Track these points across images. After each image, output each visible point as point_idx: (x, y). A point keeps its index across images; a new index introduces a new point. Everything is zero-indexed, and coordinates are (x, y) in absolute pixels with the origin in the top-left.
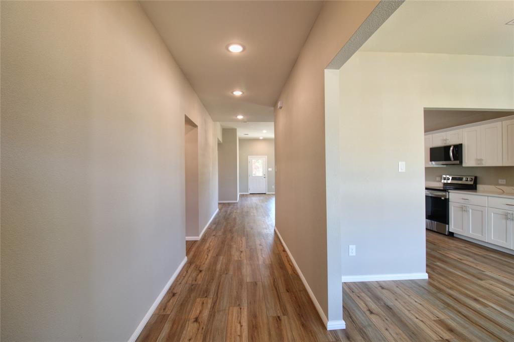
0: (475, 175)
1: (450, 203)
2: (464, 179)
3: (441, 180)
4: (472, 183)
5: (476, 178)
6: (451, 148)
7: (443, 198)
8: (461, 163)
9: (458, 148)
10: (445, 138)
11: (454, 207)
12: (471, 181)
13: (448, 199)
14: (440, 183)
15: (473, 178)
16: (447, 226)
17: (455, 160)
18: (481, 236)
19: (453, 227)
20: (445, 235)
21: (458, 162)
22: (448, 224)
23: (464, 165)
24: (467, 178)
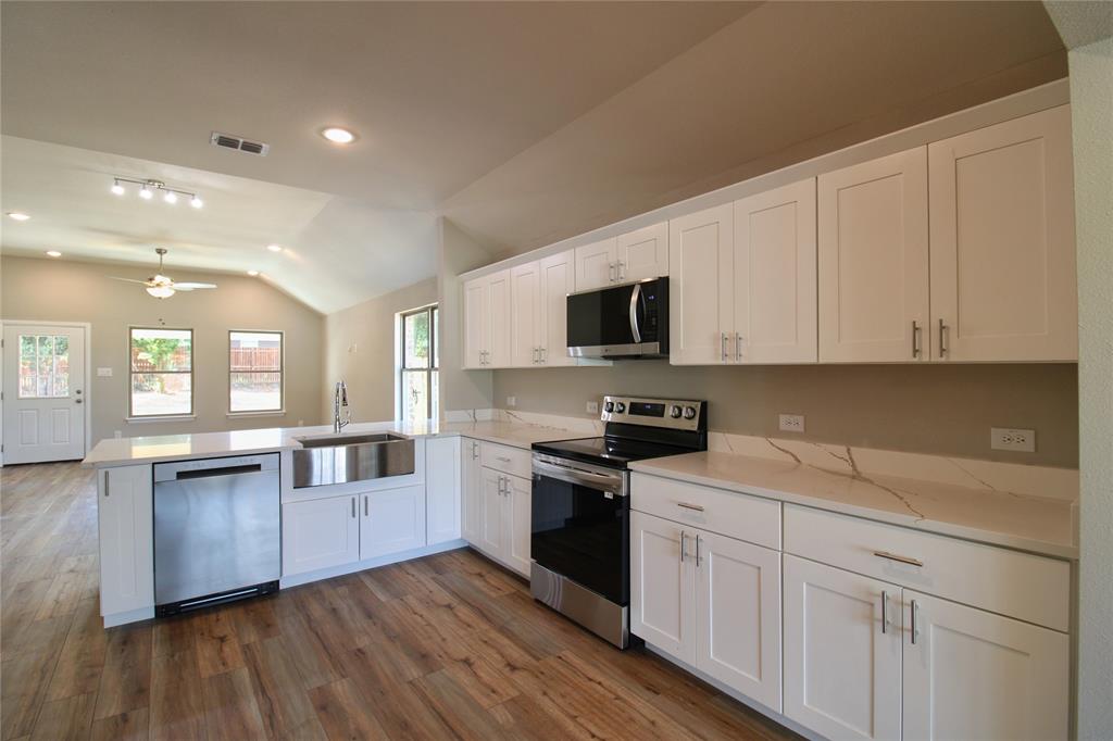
0: (704, 398)
1: (631, 513)
2: (670, 411)
3: (600, 412)
4: (693, 425)
5: (704, 405)
6: (634, 298)
7: (608, 495)
8: (665, 349)
9: (657, 293)
10: (613, 261)
11: (646, 532)
12: (689, 418)
13: (628, 497)
14: (597, 422)
15: (698, 407)
16: (624, 609)
17: (644, 339)
18: (756, 680)
19: (645, 620)
20: (618, 649)
21: (653, 348)
22: (627, 604)
23: (675, 359)
24: (680, 410)
